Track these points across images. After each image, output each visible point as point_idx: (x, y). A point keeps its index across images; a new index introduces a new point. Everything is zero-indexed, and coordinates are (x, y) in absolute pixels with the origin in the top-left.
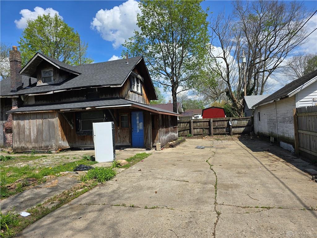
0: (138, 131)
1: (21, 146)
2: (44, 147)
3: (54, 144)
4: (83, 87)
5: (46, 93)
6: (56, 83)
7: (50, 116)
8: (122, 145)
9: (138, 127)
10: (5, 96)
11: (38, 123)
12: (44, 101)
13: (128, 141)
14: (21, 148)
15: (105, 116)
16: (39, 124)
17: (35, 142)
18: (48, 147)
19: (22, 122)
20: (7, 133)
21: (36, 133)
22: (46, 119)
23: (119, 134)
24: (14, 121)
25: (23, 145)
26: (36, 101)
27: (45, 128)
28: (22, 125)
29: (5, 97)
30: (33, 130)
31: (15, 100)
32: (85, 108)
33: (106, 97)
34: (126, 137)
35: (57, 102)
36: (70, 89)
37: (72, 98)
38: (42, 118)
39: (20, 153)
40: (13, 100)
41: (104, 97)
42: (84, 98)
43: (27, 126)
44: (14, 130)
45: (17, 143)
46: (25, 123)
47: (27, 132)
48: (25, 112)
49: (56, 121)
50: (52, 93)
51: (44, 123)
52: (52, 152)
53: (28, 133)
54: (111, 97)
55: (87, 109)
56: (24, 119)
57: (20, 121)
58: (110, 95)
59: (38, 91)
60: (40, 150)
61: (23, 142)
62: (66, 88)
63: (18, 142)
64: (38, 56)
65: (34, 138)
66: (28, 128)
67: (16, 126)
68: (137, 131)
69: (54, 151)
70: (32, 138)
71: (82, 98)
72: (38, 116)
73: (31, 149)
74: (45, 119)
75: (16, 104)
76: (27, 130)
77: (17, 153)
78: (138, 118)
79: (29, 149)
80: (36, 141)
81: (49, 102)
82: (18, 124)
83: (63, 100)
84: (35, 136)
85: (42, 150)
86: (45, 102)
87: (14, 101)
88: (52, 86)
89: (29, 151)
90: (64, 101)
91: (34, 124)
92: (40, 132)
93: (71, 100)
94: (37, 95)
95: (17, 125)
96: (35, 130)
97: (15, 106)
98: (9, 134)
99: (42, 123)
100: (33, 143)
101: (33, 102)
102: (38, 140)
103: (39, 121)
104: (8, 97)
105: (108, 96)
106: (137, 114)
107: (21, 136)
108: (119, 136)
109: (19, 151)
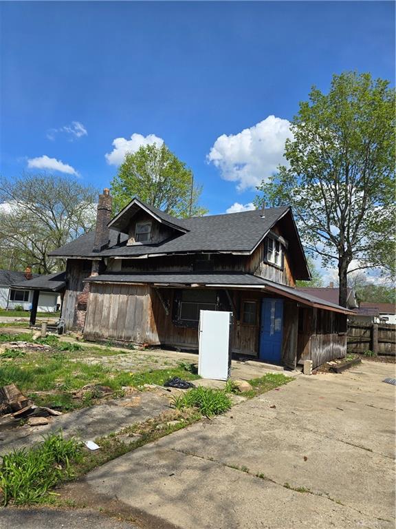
0: (272, 333)
1: (94, 331)
2: (124, 338)
3: (138, 336)
4: (190, 252)
5: (138, 256)
6: (153, 243)
8: (242, 353)
9: (272, 325)
10: (86, 257)
11: (121, 300)
13: (252, 347)
14: (94, 335)
15: (218, 299)
16: (122, 302)
17: (113, 328)
18: (130, 338)
19: (100, 297)
20: (79, 310)
21: (116, 314)
22: (133, 295)
23: (238, 333)
24: (91, 294)
25: (98, 331)
26: (123, 266)
27: (130, 309)
28: (100, 300)
30: (114, 310)
32: (190, 284)
33: (223, 270)
34: (249, 339)
35: (151, 270)
36: (171, 253)
37: (172, 266)
38: (127, 294)
39: (92, 342)
40: (94, 263)
41: (220, 269)
42: (191, 269)
43: (106, 304)
45: (89, 326)
46: (105, 298)
47: (105, 313)
49: (146, 300)
50: (146, 257)
51: (129, 301)
52: (135, 347)
54: (231, 270)
55: (193, 285)
56: (103, 292)
57: (99, 295)
58: (230, 266)
59: (128, 254)
60: (119, 342)
61: (98, 326)
62: (166, 251)
63: (91, 326)
64: (135, 204)
66: (107, 305)
67: (92, 301)
68: (270, 332)
69: (137, 347)
70: (111, 321)
71: (186, 268)
72: (123, 290)
73: (107, 338)
74: (131, 295)
75: (97, 270)
76: (105, 309)
77: (88, 341)
78: (273, 310)
79: (104, 338)
80: (115, 327)
81: (139, 271)
82: (96, 298)
84: (115, 319)
85: (121, 342)
88: (147, 248)
89: (104, 341)
90: (161, 270)
91: (116, 300)
92: (122, 314)
95: (94, 299)
96: (117, 311)
97: (95, 272)
98: (82, 312)
99: (127, 300)
100: (111, 330)
101: (118, 268)
102: (118, 325)
103: (123, 298)
105: (227, 269)
106: (273, 302)
107: (96, 316)
108: (238, 336)
109: (91, 338)
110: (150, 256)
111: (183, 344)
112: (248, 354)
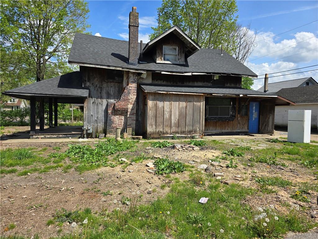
0: (254, 119)
1: (157, 130)
2: (187, 132)
3: (198, 129)
4: (223, 73)
5: (183, 73)
6: (181, 63)
7: (196, 99)
9: (254, 116)
11: (181, 106)
12: (163, 82)
13: (246, 128)
14: (158, 133)
15: (232, 103)
16: (182, 107)
17: (175, 127)
18: (191, 131)
19: (160, 104)
20: (114, 115)
21: (177, 116)
22: (191, 102)
23: (239, 121)
24: (150, 101)
25: (161, 130)
27: (190, 111)
28: (160, 107)
29: (127, 70)
30: (175, 113)
31: (134, 76)
32: (239, 95)
33: (231, 86)
34: (245, 124)
36: (210, 73)
37: (197, 82)
38: (186, 101)
39: (156, 138)
41: (229, 85)
43: (167, 109)
44: (149, 112)
45: (152, 127)
46: (165, 105)
47: (167, 115)
48: (171, 93)
49: (202, 105)
50: (190, 74)
51: (188, 107)
52: (196, 137)
53: (168, 117)
54: (235, 86)
56: (163, 100)
57: (158, 102)
58: (234, 84)
59: (174, 70)
60: (182, 135)
61: (160, 126)
63: (154, 126)
64: (175, 30)
65: (174, 122)
66: (168, 110)
67: (152, 107)
68: (252, 119)
69: (198, 137)
70: (173, 122)
72: (182, 98)
73: (171, 134)
74: (189, 102)
75: (136, 81)
76: (166, 113)
77: (152, 138)
78: (254, 108)
79: (168, 134)
82: (156, 105)
83: (187, 83)
84: (177, 120)
85: (184, 135)
86: (165, 83)
87: (132, 77)
89: (168, 136)
91: (176, 106)
92: (183, 116)
93: (196, 84)
94: (171, 74)
95: (153, 105)
96: (177, 113)
97: (133, 82)
98: (118, 116)
99: (186, 106)
100: (174, 128)
101: (150, 81)
102: (179, 124)
103: (183, 104)
104: (131, 71)
105: (233, 85)
106: (254, 104)
107: (158, 119)
108: (239, 123)
109: (155, 136)
110: (194, 74)
111: (208, 131)
112: (245, 131)
